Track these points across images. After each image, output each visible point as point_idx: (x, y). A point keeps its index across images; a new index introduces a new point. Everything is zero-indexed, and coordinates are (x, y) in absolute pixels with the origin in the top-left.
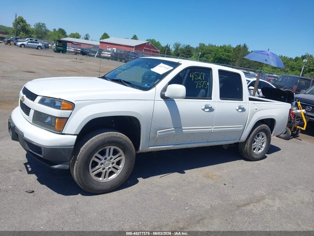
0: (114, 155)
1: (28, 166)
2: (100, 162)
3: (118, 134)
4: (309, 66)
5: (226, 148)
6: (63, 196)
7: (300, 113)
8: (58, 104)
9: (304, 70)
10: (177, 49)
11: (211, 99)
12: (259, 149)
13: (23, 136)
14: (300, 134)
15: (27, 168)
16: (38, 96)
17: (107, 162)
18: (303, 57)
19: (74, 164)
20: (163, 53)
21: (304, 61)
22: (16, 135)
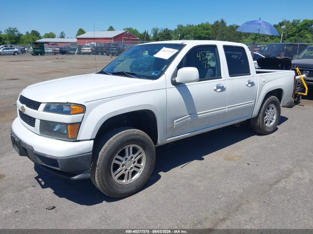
0: (134, 153)
1: (40, 180)
2: (121, 164)
3: (135, 131)
4: (288, 32)
5: (238, 126)
6: (87, 206)
7: (300, 79)
8: (66, 109)
9: (283, 36)
10: (155, 34)
11: (221, 78)
12: (271, 122)
13: (33, 150)
14: (301, 101)
15: (40, 182)
16: (41, 103)
17: (128, 163)
18: (281, 24)
19: (95, 171)
20: (142, 40)
21: (283, 27)
22: (24, 150)
